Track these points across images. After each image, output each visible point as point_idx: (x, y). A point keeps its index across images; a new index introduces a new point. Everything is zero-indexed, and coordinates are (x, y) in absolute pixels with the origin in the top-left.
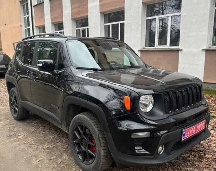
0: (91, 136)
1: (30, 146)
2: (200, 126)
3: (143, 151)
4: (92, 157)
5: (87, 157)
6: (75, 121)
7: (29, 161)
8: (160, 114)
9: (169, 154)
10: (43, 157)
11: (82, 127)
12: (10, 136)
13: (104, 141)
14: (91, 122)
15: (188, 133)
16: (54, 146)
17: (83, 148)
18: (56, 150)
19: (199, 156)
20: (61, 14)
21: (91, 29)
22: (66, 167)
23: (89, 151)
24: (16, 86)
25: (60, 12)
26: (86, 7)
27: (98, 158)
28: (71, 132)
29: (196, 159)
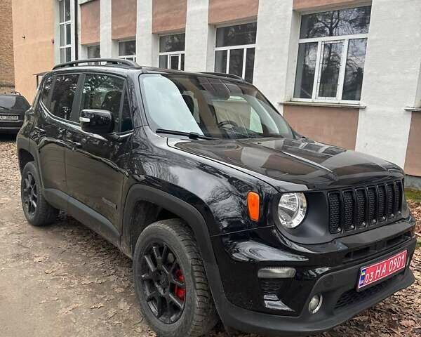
0: (178, 266)
1: (57, 279)
2: (396, 262)
3: (279, 305)
4: (176, 309)
5: (166, 308)
6: (147, 235)
7: (51, 308)
9: (330, 314)
10: (80, 301)
11: (160, 249)
12: (18, 257)
13: (202, 280)
14: (179, 239)
15: (371, 275)
16: (104, 281)
17: (160, 289)
18: (105, 290)
19: (389, 321)
20: (133, 23)
21: (190, 55)
22: (123, 325)
23: (170, 295)
24: (37, 159)
25: (131, 19)
26: (183, 12)
27: (189, 312)
28: (138, 257)
29: (383, 327)
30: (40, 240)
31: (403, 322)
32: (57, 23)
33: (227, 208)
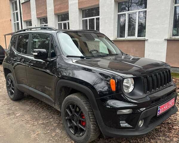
1: (27, 122)
2: (171, 103)
3: (126, 125)
4: (82, 130)
5: (77, 130)
6: (67, 100)
7: (27, 135)
8: (140, 94)
9: (148, 127)
10: (40, 131)
11: (73, 106)
12: (9, 114)
13: (93, 117)
14: (82, 101)
15: (162, 109)
16: (48, 121)
17: (74, 123)
18: (49, 125)
19: (168, 127)
20: (46, 10)
21: (71, 22)
22: (59, 139)
23: (79, 125)
24: (13, 72)
25: (44, 9)
26: (67, 4)
27: (88, 131)
28: (63, 110)
29: (166, 130)
30: (17, 106)
31: (174, 127)
32: (12, 12)
33: (101, 87)
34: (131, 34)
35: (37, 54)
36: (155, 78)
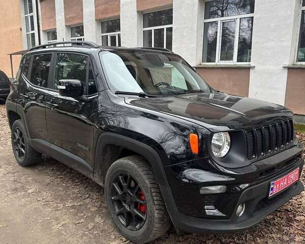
0: (140, 190)
1: (47, 204)
2: (293, 176)
3: (216, 212)
4: (139, 220)
5: (131, 219)
6: (115, 168)
7: (46, 226)
8: (240, 159)
10: (67, 219)
11: (125, 178)
12: (15, 190)
13: (158, 198)
14: (140, 170)
15: (278, 186)
16: (81, 203)
17: (127, 206)
18: (84, 210)
19: (287, 218)
20: (81, 13)
21: (125, 35)
22: (101, 234)
23: (135, 211)
24: (23, 117)
25: (79, 10)
26: (117, 3)
27: (150, 221)
28: (108, 184)
29: (283, 222)
30: (28, 175)
31: (297, 218)
32: (23, 16)
33: (174, 146)
34: (227, 56)
35: (64, 88)
36: (266, 132)
